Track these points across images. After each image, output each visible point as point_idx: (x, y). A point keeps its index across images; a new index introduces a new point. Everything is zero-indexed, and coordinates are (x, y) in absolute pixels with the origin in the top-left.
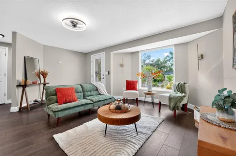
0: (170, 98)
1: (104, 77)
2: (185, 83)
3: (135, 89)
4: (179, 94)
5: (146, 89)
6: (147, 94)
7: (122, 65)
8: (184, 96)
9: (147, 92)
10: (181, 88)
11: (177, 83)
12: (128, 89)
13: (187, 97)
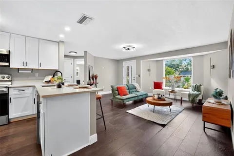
0: (190, 95)
1: (135, 78)
2: (200, 85)
3: (161, 88)
4: (196, 93)
5: (170, 89)
6: (171, 92)
7: (149, 70)
8: (200, 94)
10: (197, 88)
11: (195, 85)
12: (155, 88)
13: (202, 94)
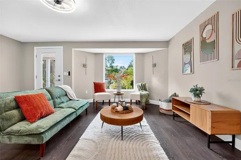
0: (141, 96)
1: (62, 78)
2: (145, 84)
3: (104, 91)
7: (84, 66)
9: (116, 93)
10: (144, 87)
11: (141, 84)
12: (96, 91)
